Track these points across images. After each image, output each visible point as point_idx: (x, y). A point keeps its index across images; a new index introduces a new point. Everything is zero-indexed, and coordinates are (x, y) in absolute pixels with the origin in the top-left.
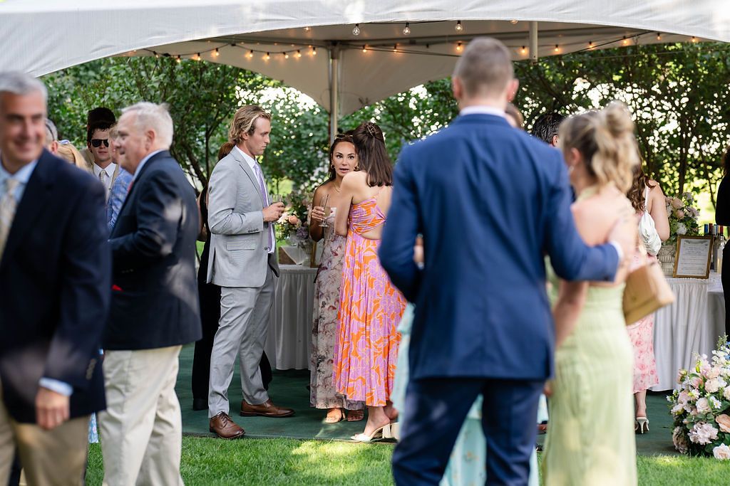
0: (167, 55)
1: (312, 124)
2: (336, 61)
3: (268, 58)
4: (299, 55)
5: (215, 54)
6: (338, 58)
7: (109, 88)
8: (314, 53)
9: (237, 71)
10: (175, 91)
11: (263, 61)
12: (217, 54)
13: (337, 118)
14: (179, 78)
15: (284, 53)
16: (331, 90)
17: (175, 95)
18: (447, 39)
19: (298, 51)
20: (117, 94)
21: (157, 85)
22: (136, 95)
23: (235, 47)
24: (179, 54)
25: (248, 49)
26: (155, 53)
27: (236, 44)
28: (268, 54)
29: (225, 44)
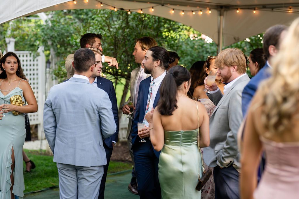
0: (122, 9)
1: (210, 51)
2: (222, 17)
3: (183, 13)
4: (201, 13)
6: (223, 15)
7: (91, 28)
8: (210, 12)
9: (167, 21)
10: (128, 30)
11: (180, 15)
12: (153, 10)
13: (222, 47)
14: (130, 23)
15: (193, 11)
16: (219, 32)
17: (128, 32)
18: (283, 5)
19: (201, 11)
20: (96, 31)
21: (117, 26)
22: (106, 31)
23: (163, 7)
24: (129, 9)
25: (172, 8)
26: (114, 8)
27: (165, 5)
28: (183, 11)
29: (158, 4)
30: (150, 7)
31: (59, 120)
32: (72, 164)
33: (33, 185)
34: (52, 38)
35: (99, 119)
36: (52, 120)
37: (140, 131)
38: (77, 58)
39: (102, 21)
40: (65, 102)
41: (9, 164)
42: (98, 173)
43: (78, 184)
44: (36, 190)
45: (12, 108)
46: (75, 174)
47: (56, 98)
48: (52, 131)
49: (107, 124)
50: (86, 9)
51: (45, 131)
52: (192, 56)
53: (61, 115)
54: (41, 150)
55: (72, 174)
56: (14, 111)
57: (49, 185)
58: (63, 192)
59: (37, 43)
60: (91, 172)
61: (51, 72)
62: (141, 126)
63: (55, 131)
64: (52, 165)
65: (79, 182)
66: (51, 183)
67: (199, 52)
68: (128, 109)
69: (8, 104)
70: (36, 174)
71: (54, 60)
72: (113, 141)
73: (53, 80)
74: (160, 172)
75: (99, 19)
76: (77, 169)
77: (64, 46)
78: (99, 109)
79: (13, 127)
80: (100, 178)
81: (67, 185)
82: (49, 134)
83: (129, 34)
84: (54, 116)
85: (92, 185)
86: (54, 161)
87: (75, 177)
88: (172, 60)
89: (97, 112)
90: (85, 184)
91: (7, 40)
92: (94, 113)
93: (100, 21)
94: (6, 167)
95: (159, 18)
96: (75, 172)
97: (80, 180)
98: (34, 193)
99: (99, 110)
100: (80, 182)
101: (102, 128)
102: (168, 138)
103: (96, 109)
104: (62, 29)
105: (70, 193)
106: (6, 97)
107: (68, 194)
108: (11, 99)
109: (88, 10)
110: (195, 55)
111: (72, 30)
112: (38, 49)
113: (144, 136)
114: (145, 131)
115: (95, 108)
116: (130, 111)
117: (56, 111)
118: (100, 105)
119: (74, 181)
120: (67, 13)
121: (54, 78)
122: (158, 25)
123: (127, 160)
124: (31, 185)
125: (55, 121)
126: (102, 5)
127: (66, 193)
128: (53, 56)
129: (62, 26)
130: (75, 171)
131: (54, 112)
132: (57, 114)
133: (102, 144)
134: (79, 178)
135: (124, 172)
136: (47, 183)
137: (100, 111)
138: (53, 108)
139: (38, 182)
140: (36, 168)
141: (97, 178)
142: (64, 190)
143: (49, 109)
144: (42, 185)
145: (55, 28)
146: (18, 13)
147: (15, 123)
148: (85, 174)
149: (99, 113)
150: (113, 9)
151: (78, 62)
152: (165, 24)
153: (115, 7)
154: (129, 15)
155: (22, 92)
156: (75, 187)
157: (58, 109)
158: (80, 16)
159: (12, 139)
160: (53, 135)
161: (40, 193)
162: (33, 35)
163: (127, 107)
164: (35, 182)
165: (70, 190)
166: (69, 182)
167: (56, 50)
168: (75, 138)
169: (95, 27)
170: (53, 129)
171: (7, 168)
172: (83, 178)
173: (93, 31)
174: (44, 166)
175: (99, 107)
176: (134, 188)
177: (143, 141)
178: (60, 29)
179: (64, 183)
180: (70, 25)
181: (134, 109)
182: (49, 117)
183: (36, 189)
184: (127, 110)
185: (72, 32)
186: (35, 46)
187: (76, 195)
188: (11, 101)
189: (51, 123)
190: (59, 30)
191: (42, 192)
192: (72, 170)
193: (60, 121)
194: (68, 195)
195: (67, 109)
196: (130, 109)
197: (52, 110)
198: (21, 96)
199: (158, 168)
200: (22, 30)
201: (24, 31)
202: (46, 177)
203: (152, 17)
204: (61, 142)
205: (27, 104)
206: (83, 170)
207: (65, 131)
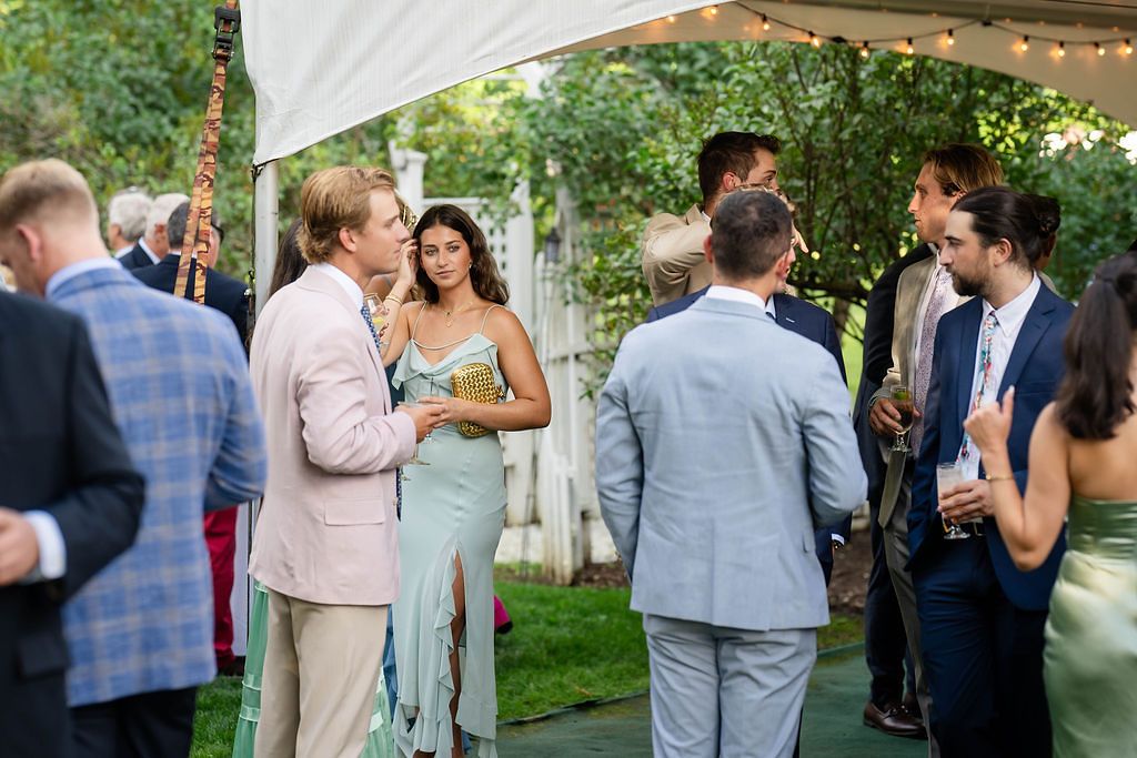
0: (839, 40)
3: (1061, 53)
4: (1128, 50)
5: (947, 42)
7: (720, 110)
9: (998, 80)
10: (857, 118)
11: (1050, 60)
12: (951, 41)
14: (866, 94)
15: (1097, 45)
17: (857, 125)
19: (1127, 42)
20: (737, 122)
21: (818, 104)
22: (776, 124)
23: (989, 29)
24: (867, 38)
25: (1019, 34)
26: (812, 35)
27: (994, 22)
28: (1062, 45)
29: (969, 21)
30: (943, 32)
31: (652, 456)
32: (701, 620)
33: (511, 693)
34: (564, 149)
35: (801, 452)
36: (627, 455)
37: (946, 497)
38: (733, 225)
39: (761, 84)
40: (677, 386)
41: (443, 616)
42: (797, 657)
43: (722, 694)
44: (527, 715)
45: (456, 411)
46: (711, 659)
47: (642, 374)
48: (625, 495)
49: (833, 471)
50: (688, 43)
51: (601, 494)
52: (1084, 214)
53: (661, 436)
54: (524, 564)
55: (698, 658)
56: (467, 421)
57: (569, 696)
58: (665, 725)
59: (509, 166)
60: (770, 651)
61: (559, 277)
62: (951, 479)
63: (640, 497)
64: (572, 621)
65: (724, 689)
66: (577, 688)
67: (1110, 199)
68: (892, 417)
69: (443, 396)
70: (518, 653)
71: (568, 230)
72: (835, 537)
73: (567, 303)
74: (1051, 656)
75: (750, 78)
76: (719, 638)
77: (607, 177)
78: (803, 412)
79: (462, 481)
80: (801, 674)
81: (680, 697)
82: (617, 507)
83: (861, 134)
84: (634, 439)
85: (774, 699)
86: (634, 606)
87: (711, 669)
88: (1049, 225)
89: (794, 427)
90: (746, 697)
91: (397, 157)
92: (786, 429)
93: (754, 85)
94: (435, 627)
95: (970, 70)
96: (712, 651)
97: (727, 679)
98: (520, 723)
99: (804, 418)
100: (729, 688)
101: (812, 489)
102: (1091, 525)
103: (792, 415)
104: (602, 114)
105: (691, 730)
106: (436, 369)
107: (685, 732)
108: (453, 378)
109: (693, 46)
110: (1098, 209)
111: (639, 119)
112: (512, 190)
113: (961, 516)
114: (966, 497)
115: (789, 409)
116: (898, 422)
117: (642, 422)
118: (808, 401)
119: (706, 682)
120: (617, 55)
121: (570, 297)
122: (968, 97)
123: (846, 605)
124: (506, 695)
125: (640, 458)
126: (766, 27)
127: (676, 729)
128: (568, 216)
129: (600, 105)
130: (711, 644)
131: (637, 424)
132: (645, 433)
133: (811, 546)
134: (725, 671)
135: (840, 651)
136: (561, 686)
137: (806, 423)
138: (633, 410)
139: (528, 683)
140: (514, 632)
141: (794, 674)
142: (669, 718)
143: (618, 412)
144: (544, 696)
145: (576, 113)
146: (479, 59)
147: (468, 465)
148: (748, 659)
149: (804, 429)
150: (805, 38)
151: (737, 240)
152: (991, 95)
153: (815, 32)
154: (861, 59)
155: (494, 352)
156: (712, 707)
157: (653, 415)
158: (665, 67)
159: (457, 524)
160: (631, 512)
161: (541, 724)
162: (495, 141)
163: (891, 408)
164: (519, 683)
165: (691, 716)
166: (689, 687)
167: (578, 193)
168: (712, 521)
169: (734, 107)
170: (630, 488)
171: (438, 629)
172: (741, 673)
173: (727, 123)
174: (542, 625)
175: (802, 408)
176: (888, 714)
177: (957, 533)
178: (595, 117)
179: (669, 688)
180: (631, 101)
181: (916, 417)
182: (616, 445)
183: (526, 711)
184: (889, 421)
185: (638, 125)
186: (504, 176)
187: (713, 736)
188: (454, 384)
189: (623, 466)
190: (591, 117)
191: (550, 723)
192: (701, 641)
193: (658, 457)
194: (683, 735)
195: (682, 413)
196: (899, 417)
197: (630, 418)
198: (489, 368)
199: (1042, 641)
200: (455, 120)
201: (462, 123)
202: (553, 663)
203: (943, 69)
204: (658, 538)
205: (510, 396)
206: (739, 641)
207: (676, 497)
